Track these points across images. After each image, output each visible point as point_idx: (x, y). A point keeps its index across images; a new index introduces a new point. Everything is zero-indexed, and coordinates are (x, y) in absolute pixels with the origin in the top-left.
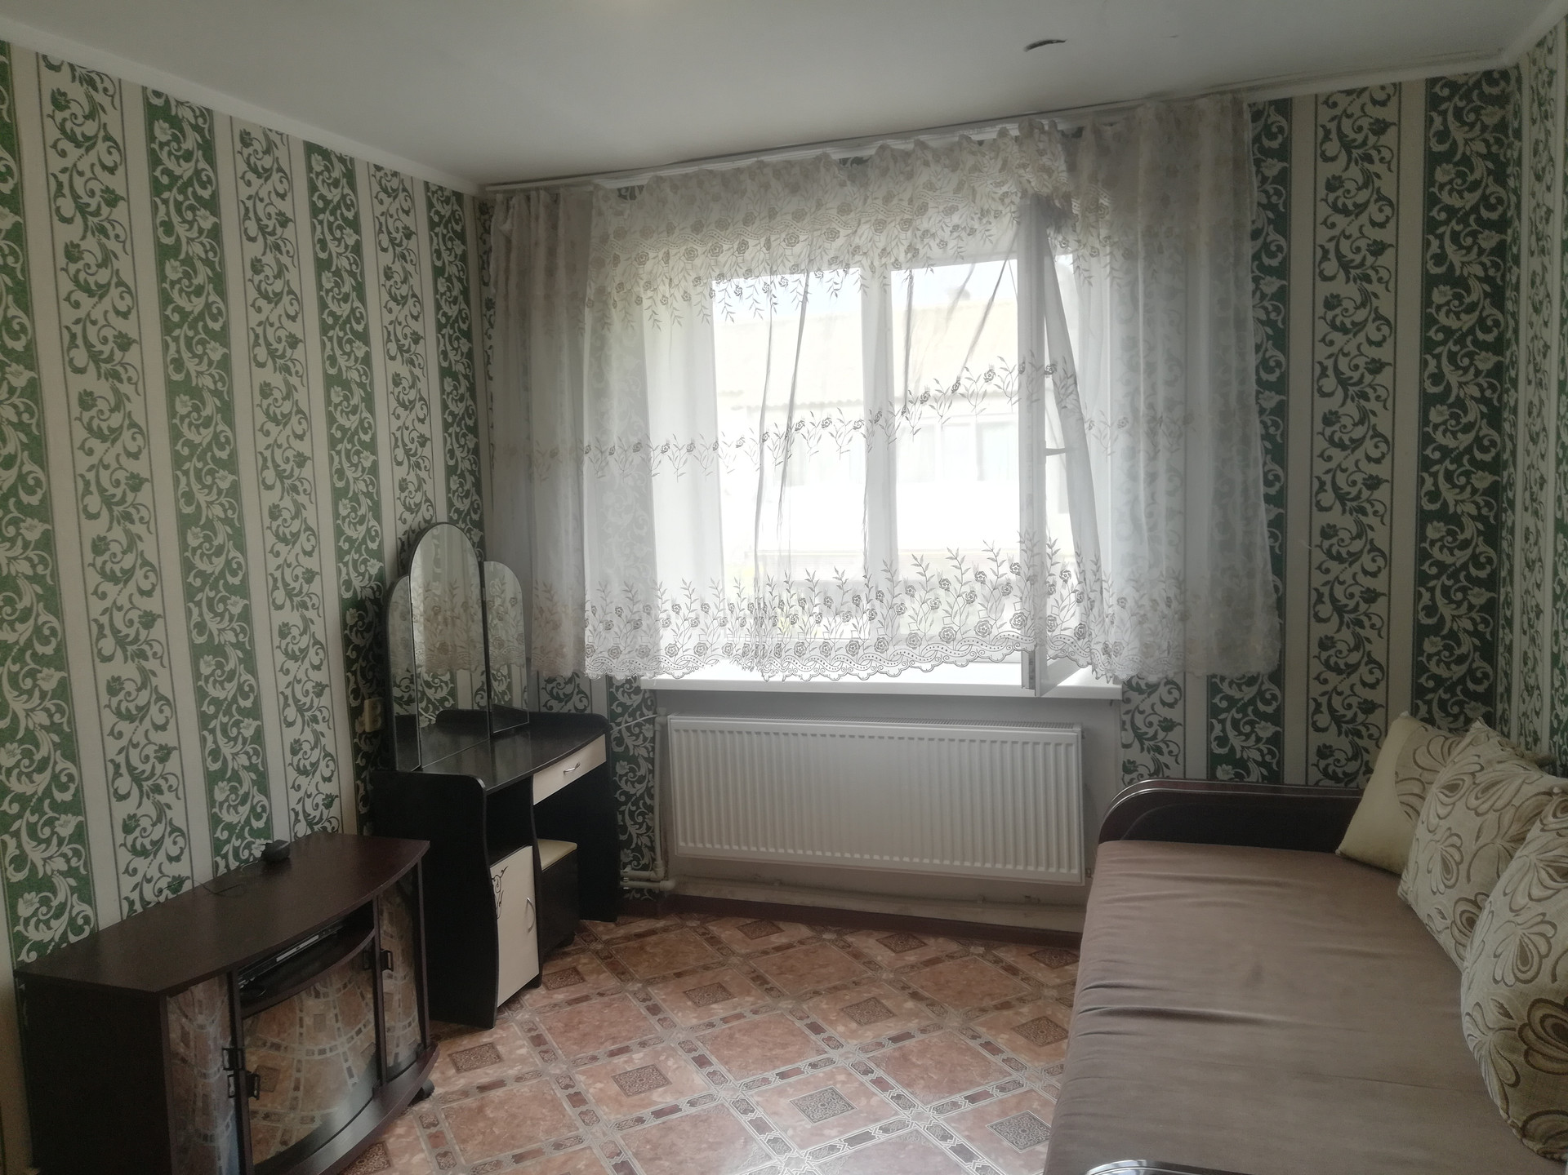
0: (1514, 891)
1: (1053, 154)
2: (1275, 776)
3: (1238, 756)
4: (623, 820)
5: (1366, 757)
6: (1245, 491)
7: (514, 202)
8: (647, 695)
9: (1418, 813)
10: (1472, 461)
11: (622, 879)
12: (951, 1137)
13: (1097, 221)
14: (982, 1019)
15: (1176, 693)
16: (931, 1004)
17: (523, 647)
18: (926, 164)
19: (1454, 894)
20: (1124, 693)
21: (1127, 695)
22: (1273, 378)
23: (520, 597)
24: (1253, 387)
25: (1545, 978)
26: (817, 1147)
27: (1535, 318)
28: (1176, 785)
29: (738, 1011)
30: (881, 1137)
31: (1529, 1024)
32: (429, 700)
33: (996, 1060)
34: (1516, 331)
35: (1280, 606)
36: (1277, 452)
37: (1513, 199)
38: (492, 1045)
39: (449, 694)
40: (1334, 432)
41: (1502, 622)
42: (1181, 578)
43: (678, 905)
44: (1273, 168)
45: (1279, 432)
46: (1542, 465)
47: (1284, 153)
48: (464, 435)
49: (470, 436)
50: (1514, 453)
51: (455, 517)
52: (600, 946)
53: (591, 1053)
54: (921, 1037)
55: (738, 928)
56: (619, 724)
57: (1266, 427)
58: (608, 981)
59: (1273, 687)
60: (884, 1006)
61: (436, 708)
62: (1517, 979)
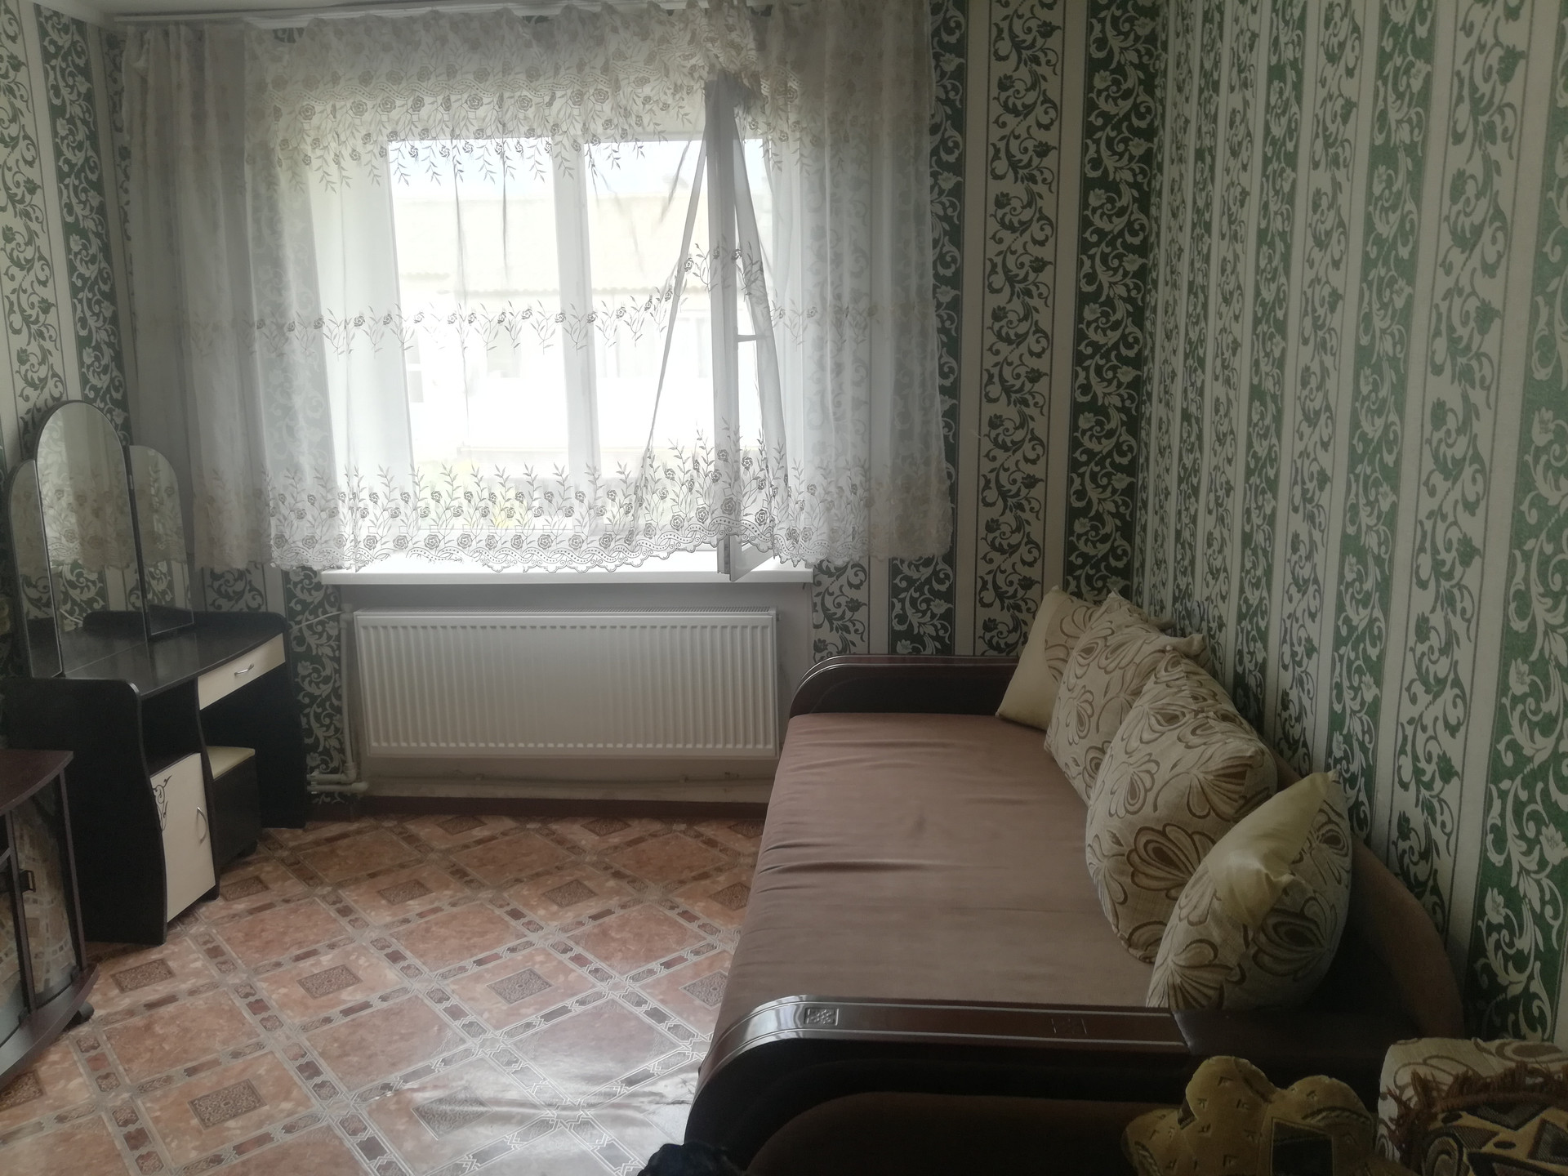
0: (1130, 736)
1: (742, 31)
2: (947, 648)
3: (916, 632)
4: (308, 722)
5: (1024, 628)
6: (923, 384)
7: (148, 36)
8: (329, 591)
9: (1062, 674)
10: (1119, 357)
11: (309, 784)
12: (646, 1002)
13: (786, 104)
14: (681, 890)
15: (861, 575)
16: (633, 881)
17: (182, 542)
18: (615, 30)
19: (1086, 743)
20: (814, 576)
21: (817, 579)
22: (949, 273)
23: (176, 487)
24: (930, 280)
25: (1149, 808)
26: (512, 1026)
27: (1173, 223)
28: (860, 660)
29: (436, 904)
30: (578, 1009)
31: (1136, 850)
32: (74, 602)
33: (693, 927)
34: (1158, 235)
35: (953, 493)
36: (952, 345)
37: (1160, 109)
38: (162, 962)
39: (97, 594)
40: (1002, 327)
41: (1139, 504)
42: (866, 466)
43: (373, 807)
44: (951, 63)
45: (954, 326)
46: (1173, 360)
47: (960, 49)
48: (98, 302)
49: (106, 304)
50: (1152, 350)
51: (92, 395)
52: (285, 853)
53: (274, 959)
54: (622, 912)
55: (439, 825)
56: (299, 623)
57: (943, 322)
58: (294, 887)
59: (947, 567)
60: (585, 887)
61: (82, 610)
62: (1127, 811)
